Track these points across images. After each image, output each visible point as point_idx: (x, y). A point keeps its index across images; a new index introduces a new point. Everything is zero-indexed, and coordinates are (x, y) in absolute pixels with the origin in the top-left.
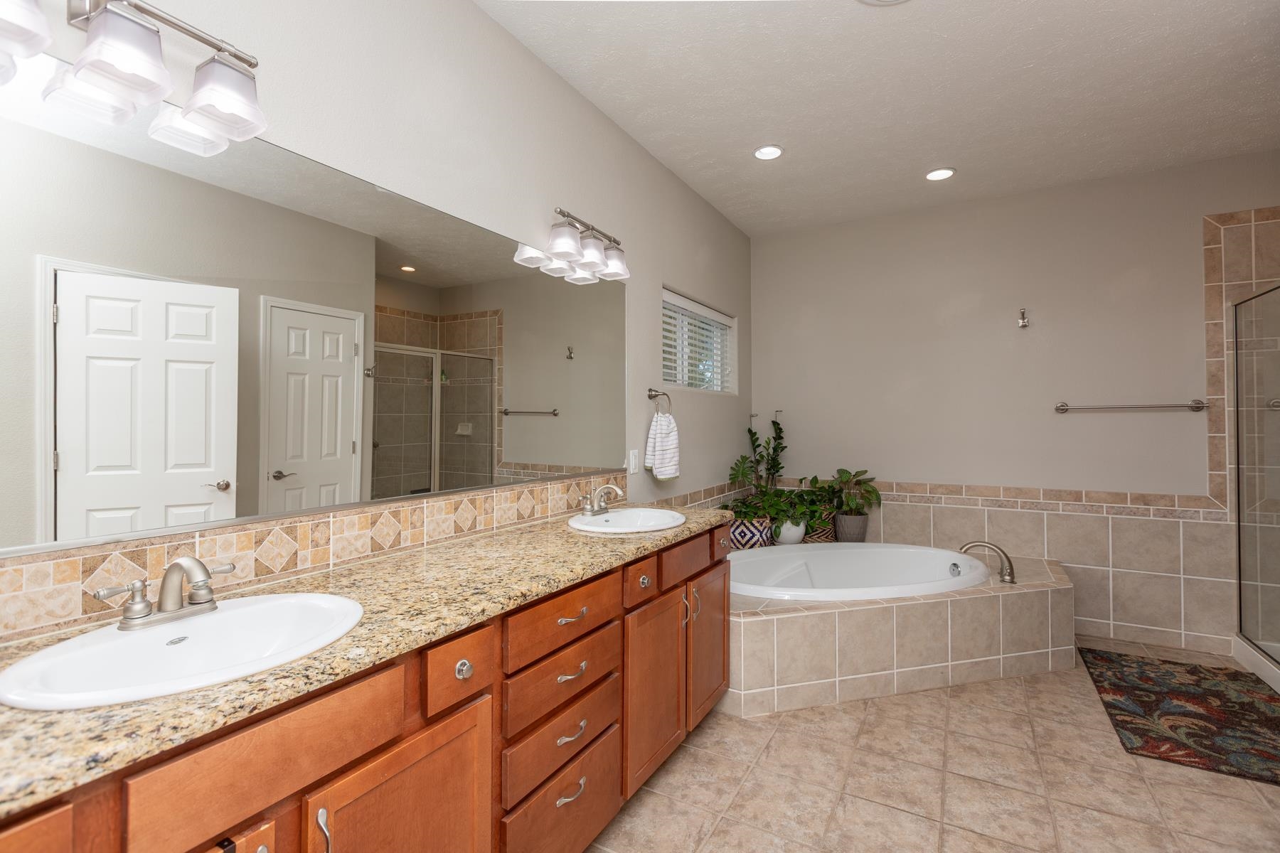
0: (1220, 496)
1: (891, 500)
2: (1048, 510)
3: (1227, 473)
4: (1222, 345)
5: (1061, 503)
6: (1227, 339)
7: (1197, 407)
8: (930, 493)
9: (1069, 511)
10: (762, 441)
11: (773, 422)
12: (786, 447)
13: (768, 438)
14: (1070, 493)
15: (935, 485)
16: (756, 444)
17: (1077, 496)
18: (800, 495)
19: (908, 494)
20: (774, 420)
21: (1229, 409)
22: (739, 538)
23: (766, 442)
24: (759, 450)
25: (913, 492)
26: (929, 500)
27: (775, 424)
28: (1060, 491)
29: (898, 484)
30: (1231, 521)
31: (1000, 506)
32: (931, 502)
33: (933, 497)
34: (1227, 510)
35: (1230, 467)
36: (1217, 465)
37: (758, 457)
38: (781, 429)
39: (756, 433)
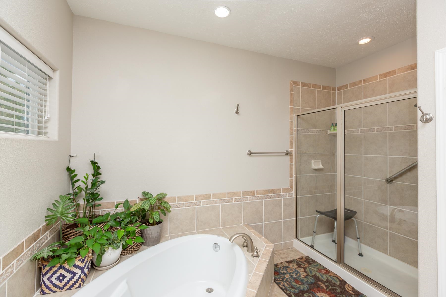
0: (292, 187)
1: (175, 207)
2: (243, 201)
3: (293, 178)
4: (293, 130)
5: (248, 197)
6: (295, 128)
7: (287, 154)
8: (196, 200)
9: (251, 200)
10: (81, 176)
11: (92, 162)
12: (104, 182)
13: (87, 174)
14: (251, 192)
15: (198, 195)
16: (75, 179)
17: (253, 193)
18: (116, 218)
19: (184, 203)
20: (93, 160)
21: (294, 154)
22: (57, 282)
23: (85, 177)
24: (77, 185)
25: (187, 201)
26: (195, 204)
27: (94, 163)
28: (248, 191)
29: (179, 197)
30: (294, 197)
31: (226, 202)
32: (196, 205)
33: (197, 202)
34: (293, 192)
35: (294, 175)
36: (291, 176)
37: (76, 190)
38: (99, 168)
39: (74, 171)
